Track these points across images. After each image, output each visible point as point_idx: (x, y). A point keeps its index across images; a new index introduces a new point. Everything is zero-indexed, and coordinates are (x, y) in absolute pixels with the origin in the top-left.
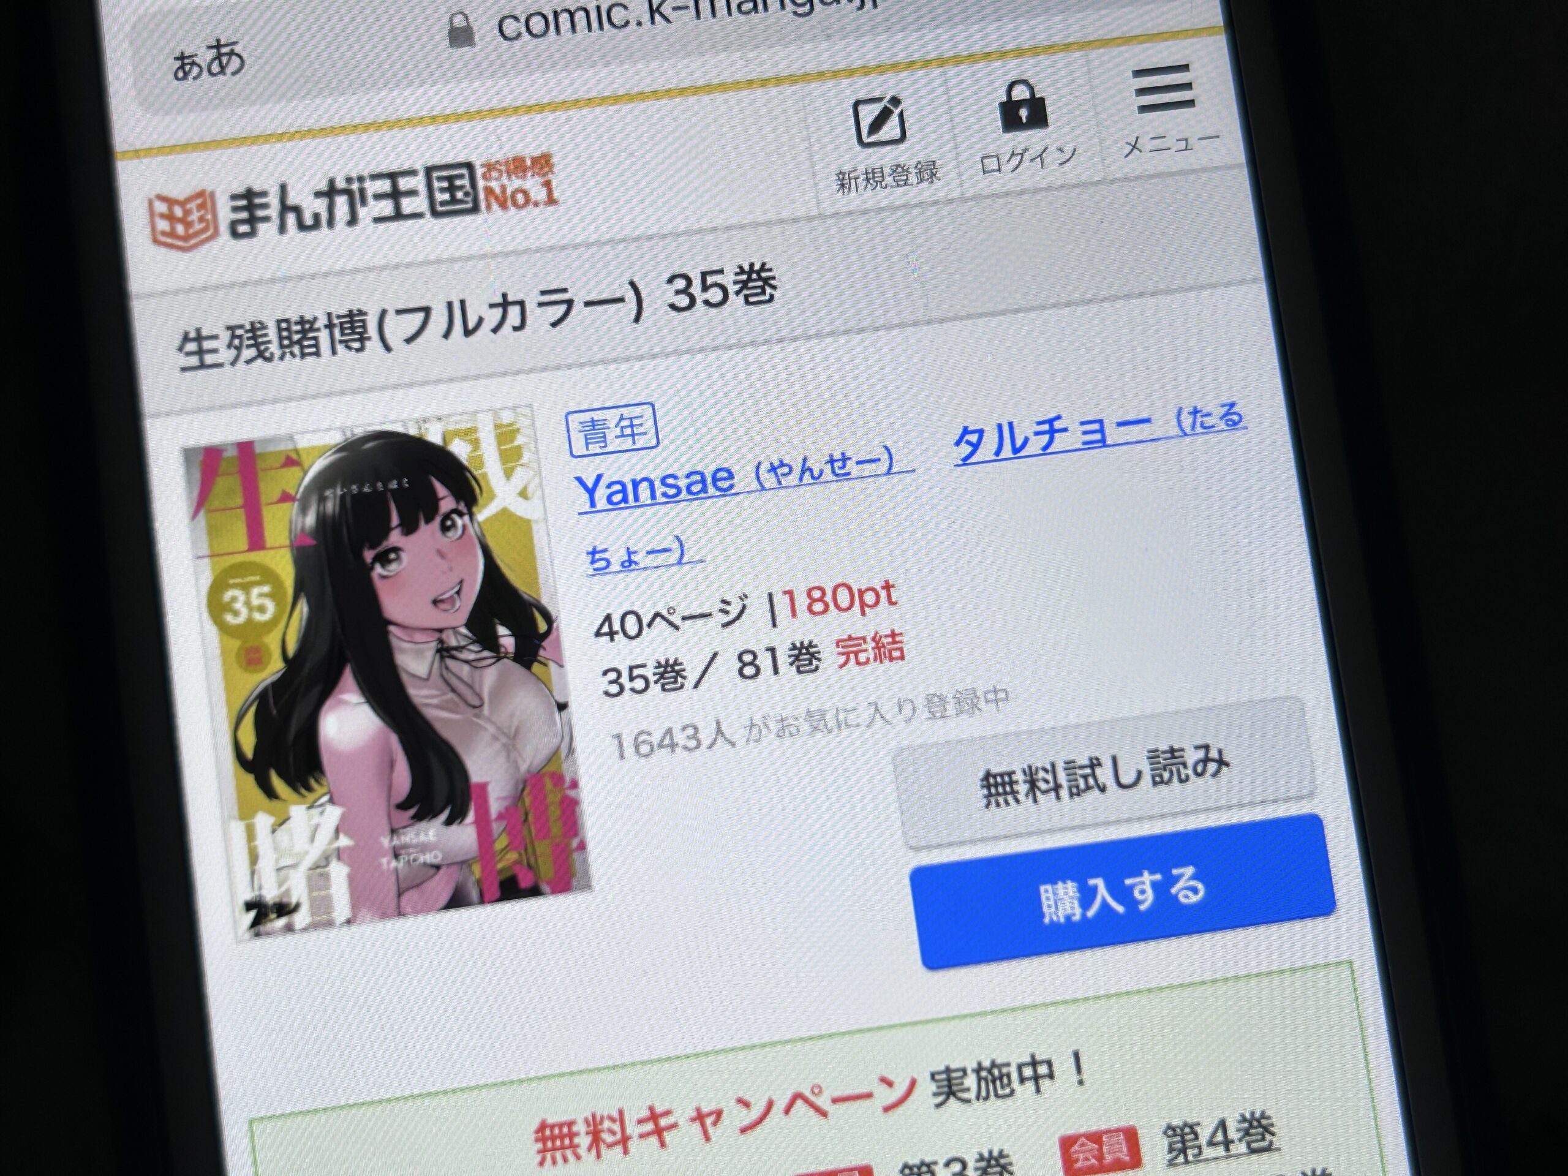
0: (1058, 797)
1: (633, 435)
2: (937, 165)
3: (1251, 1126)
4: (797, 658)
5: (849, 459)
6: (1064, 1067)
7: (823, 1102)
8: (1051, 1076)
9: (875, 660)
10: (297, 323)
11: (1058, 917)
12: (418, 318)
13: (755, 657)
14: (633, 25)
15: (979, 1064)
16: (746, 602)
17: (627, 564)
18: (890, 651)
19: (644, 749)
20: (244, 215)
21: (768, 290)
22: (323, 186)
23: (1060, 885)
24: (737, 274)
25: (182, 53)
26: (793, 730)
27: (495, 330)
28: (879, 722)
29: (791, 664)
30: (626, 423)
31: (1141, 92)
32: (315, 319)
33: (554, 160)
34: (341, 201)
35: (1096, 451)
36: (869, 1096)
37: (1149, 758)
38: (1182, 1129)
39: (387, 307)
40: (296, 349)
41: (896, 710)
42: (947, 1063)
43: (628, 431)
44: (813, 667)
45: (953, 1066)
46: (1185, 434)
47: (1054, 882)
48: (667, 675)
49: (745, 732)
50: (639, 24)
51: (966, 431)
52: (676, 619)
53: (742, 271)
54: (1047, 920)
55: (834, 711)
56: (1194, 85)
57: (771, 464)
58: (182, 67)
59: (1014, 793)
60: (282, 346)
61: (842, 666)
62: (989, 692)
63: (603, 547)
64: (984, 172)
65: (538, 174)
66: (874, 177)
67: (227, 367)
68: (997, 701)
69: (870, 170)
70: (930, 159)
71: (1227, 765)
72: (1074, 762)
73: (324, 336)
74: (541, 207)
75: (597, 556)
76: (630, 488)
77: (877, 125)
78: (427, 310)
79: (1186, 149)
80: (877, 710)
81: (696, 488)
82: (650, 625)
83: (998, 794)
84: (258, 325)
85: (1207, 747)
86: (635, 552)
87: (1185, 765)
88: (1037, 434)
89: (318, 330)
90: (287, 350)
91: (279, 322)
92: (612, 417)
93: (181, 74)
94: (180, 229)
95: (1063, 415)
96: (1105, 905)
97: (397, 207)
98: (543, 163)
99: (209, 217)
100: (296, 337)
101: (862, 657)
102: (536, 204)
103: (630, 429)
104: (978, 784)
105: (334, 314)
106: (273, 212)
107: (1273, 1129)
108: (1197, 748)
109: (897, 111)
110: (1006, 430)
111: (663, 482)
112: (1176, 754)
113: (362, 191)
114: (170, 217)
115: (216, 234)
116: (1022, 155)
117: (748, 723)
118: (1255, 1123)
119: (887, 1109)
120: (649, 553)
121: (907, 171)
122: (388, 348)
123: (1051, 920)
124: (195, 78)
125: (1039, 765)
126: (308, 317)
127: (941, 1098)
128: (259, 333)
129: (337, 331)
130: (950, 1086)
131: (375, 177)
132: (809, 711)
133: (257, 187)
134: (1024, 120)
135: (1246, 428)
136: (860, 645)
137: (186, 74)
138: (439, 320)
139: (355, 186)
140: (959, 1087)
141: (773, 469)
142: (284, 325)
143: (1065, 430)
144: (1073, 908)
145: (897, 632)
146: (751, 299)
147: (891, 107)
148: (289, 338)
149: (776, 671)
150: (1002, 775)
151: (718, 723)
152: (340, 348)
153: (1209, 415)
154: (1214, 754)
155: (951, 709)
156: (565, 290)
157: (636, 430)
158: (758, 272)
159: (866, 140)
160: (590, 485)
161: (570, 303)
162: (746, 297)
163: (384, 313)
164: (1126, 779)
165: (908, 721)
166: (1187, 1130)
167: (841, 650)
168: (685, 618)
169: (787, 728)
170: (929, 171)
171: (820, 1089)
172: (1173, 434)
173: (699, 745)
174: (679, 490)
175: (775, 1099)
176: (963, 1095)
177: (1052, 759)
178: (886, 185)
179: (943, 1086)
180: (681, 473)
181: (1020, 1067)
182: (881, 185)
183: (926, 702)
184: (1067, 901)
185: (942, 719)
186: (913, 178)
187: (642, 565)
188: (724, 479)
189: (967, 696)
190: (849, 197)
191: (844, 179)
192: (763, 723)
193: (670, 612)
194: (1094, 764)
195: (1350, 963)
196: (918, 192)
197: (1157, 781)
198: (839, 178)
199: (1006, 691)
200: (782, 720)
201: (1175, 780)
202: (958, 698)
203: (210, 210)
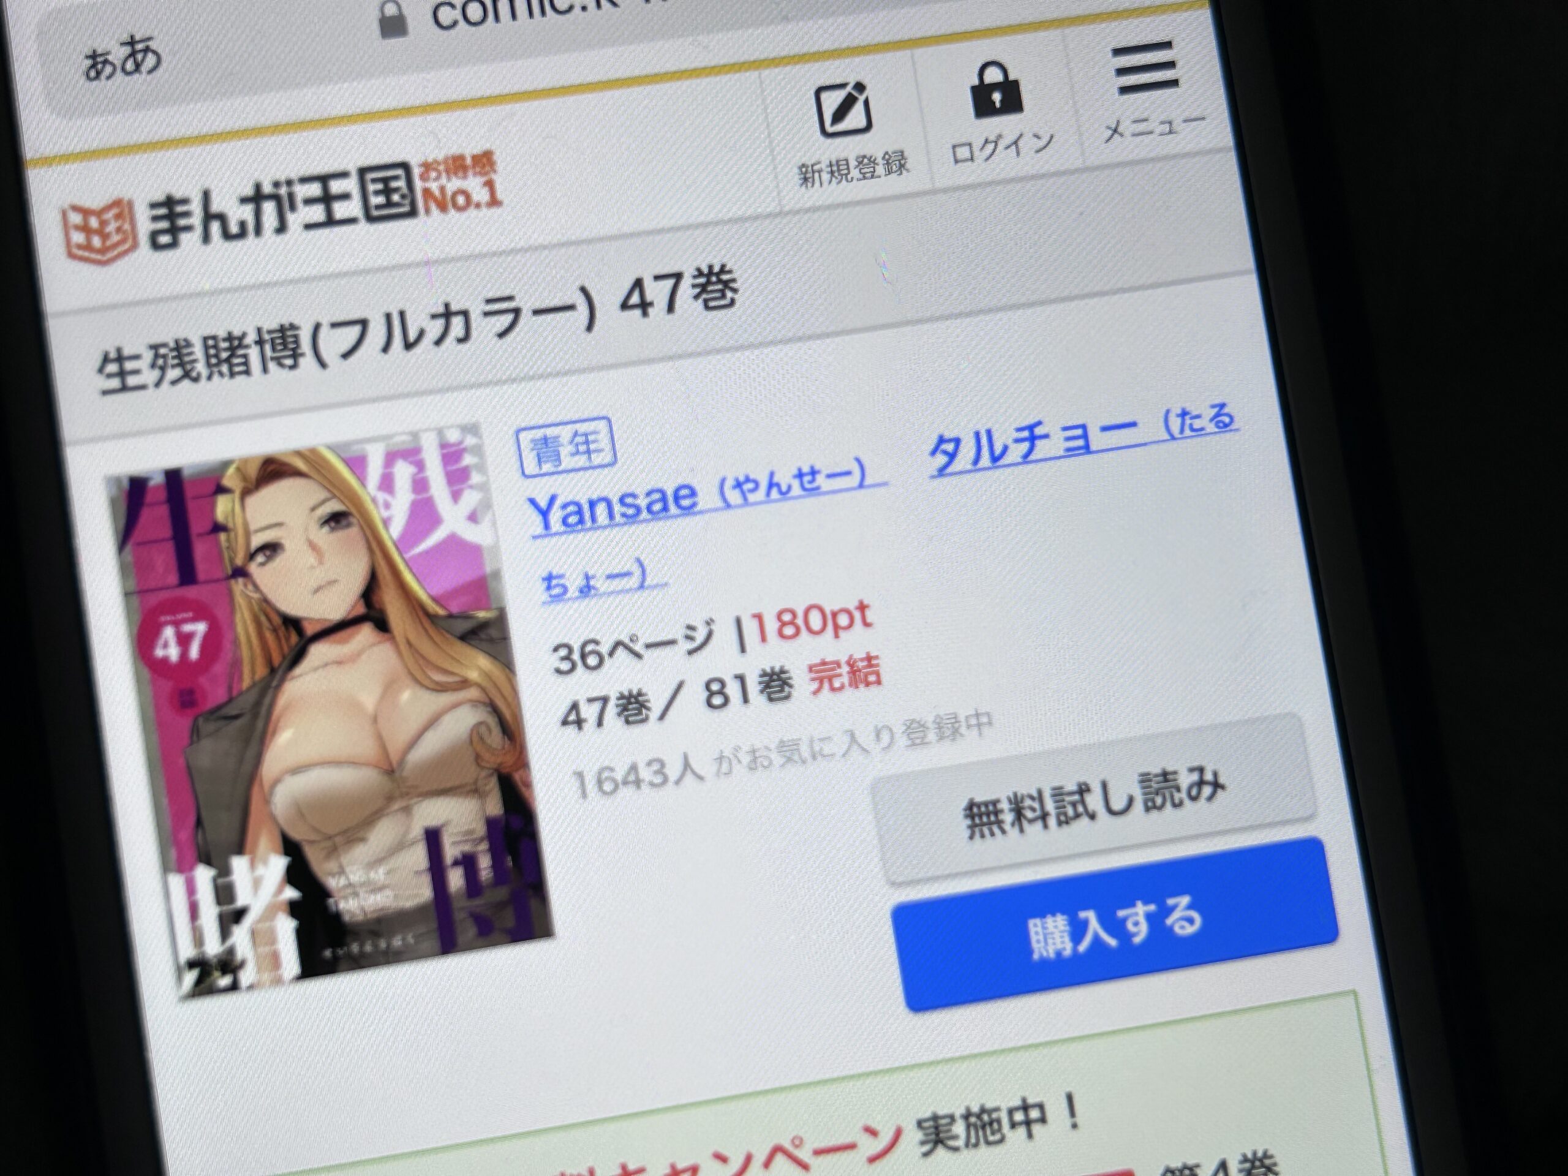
0: (1046, 826)
1: (588, 452)
2: (906, 154)
3: (1253, 1167)
4: (768, 686)
5: (819, 472)
6: (1057, 1110)
7: (804, 1154)
8: (1043, 1120)
9: (850, 685)
10: (225, 340)
11: (1047, 951)
12: (356, 330)
13: (723, 684)
14: (577, 10)
15: (968, 1109)
16: (713, 627)
17: (586, 589)
18: (866, 675)
19: (608, 787)
20: (164, 225)
21: (729, 294)
22: (249, 191)
23: (1050, 920)
24: (695, 277)
25: (94, 51)
26: (766, 763)
27: (438, 342)
28: (855, 752)
29: (762, 692)
30: (578, 439)
31: (1121, 72)
32: (244, 335)
33: (495, 157)
34: (269, 209)
35: (1081, 458)
36: (851, 1147)
37: (1142, 782)
38: (1181, 1171)
39: (320, 320)
40: (225, 368)
41: (873, 736)
42: (935, 1109)
43: (582, 448)
44: (783, 694)
45: (941, 1113)
46: (1173, 438)
47: (1042, 915)
48: (630, 707)
49: (714, 768)
50: (584, 8)
51: (942, 440)
52: (638, 647)
53: (700, 273)
54: (1036, 956)
55: (805, 741)
56: (1177, 64)
57: (737, 480)
58: (93, 66)
59: (999, 823)
60: (209, 365)
61: (816, 692)
62: (970, 716)
63: (561, 572)
64: (957, 161)
65: (482, 174)
66: (839, 170)
67: (151, 390)
68: (979, 725)
69: (834, 162)
70: (897, 147)
71: (1223, 787)
72: (1061, 788)
73: (254, 354)
74: (484, 210)
75: (554, 582)
76: (586, 508)
77: (840, 114)
78: (364, 323)
79: (1171, 132)
80: (852, 737)
82: (611, 654)
83: (983, 824)
84: (183, 343)
85: (1201, 770)
86: (593, 577)
87: (1178, 789)
88: (1018, 441)
89: (247, 347)
90: (215, 369)
91: (205, 339)
92: (566, 433)
93: (93, 74)
94: (96, 241)
95: (1044, 420)
96: (1097, 939)
97: (329, 212)
98: (484, 161)
99: (127, 226)
100: (224, 355)
101: (837, 684)
102: (478, 206)
103: (585, 445)
104: (963, 813)
105: (265, 330)
106: (196, 220)
107: (1275, 1168)
108: (1192, 770)
109: (862, 98)
110: (984, 439)
111: (622, 500)
112: (1170, 777)
113: (291, 196)
114: (85, 229)
115: (135, 246)
116: (996, 143)
117: (716, 755)
118: (1257, 1163)
119: (872, 1160)
120: (610, 577)
121: (874, 162)
122: (323, 365)
123: (1041, 956)
124: (109, 78)
125: (1025, 792)
126: (237, 332)
127: (928, 1147)
128: (185, 351)
129: (268, 348)
130: (937, 1134)
131: (304, 180)
132: (782, 741)
133: (178, 195)
134: (998, 105)
135: (1237, 430)
136: (833, 669)
137: (98, 73)
138: (377, 334)
139: (283, 191)
140: (949, 1134)
141: (738, 485)
142: (211, 342)
143: (1047, 436)
144: (1063, 942)
145: (872, 654)
146: (712, 304)
147: (855, 93)
148: (216, 356)
149: (746, 700)
150: (986, 804)
151: (686, 758)
152: (272, 366)
153: (1198, 417)
154: (1209, 777)
155: (932, 736)
156: (510, 298)
157: (592, 447)
158: (718, 274)
159: (830, 129)
160: (543, 504)
161: (517, 312)
162: (706, 301)
163: (317, 327)
164: (1118, 804)
165: (883, 749)
166: (1187, 1172)
167: (813, 675)
168: (649, 646)
169: (759, 760)
170: (897, 162)
171: (801, 1140)
172: (1161, 439)
173: (665, 780)
174: (638, 510)
175: (754, 1151)
176: (951, 1143)
177: (1038, 786)
178: (852, 178)
179: (930, 1134)
180: (641, 491)
181: (1011, 1112)
182: (847, 180)
183: (905, 728)
184: (1057, 935)
185: (922, 746)
186: (880, 170)
187: (602, 590)
188: (685, 497)
189: (948, 721)
190: (812, 191)
191: (806, 171)
192: (734, 755)
193: (631, 640)
194: (1083, 790)
195: (1354, 993)
196: (886, 184)
197: (1150, 807)
198: (802, 171)
199: (988, 714)
200: (754, 751)
201: (1168, 804)
202: (939, 723)
203: (128, 220)
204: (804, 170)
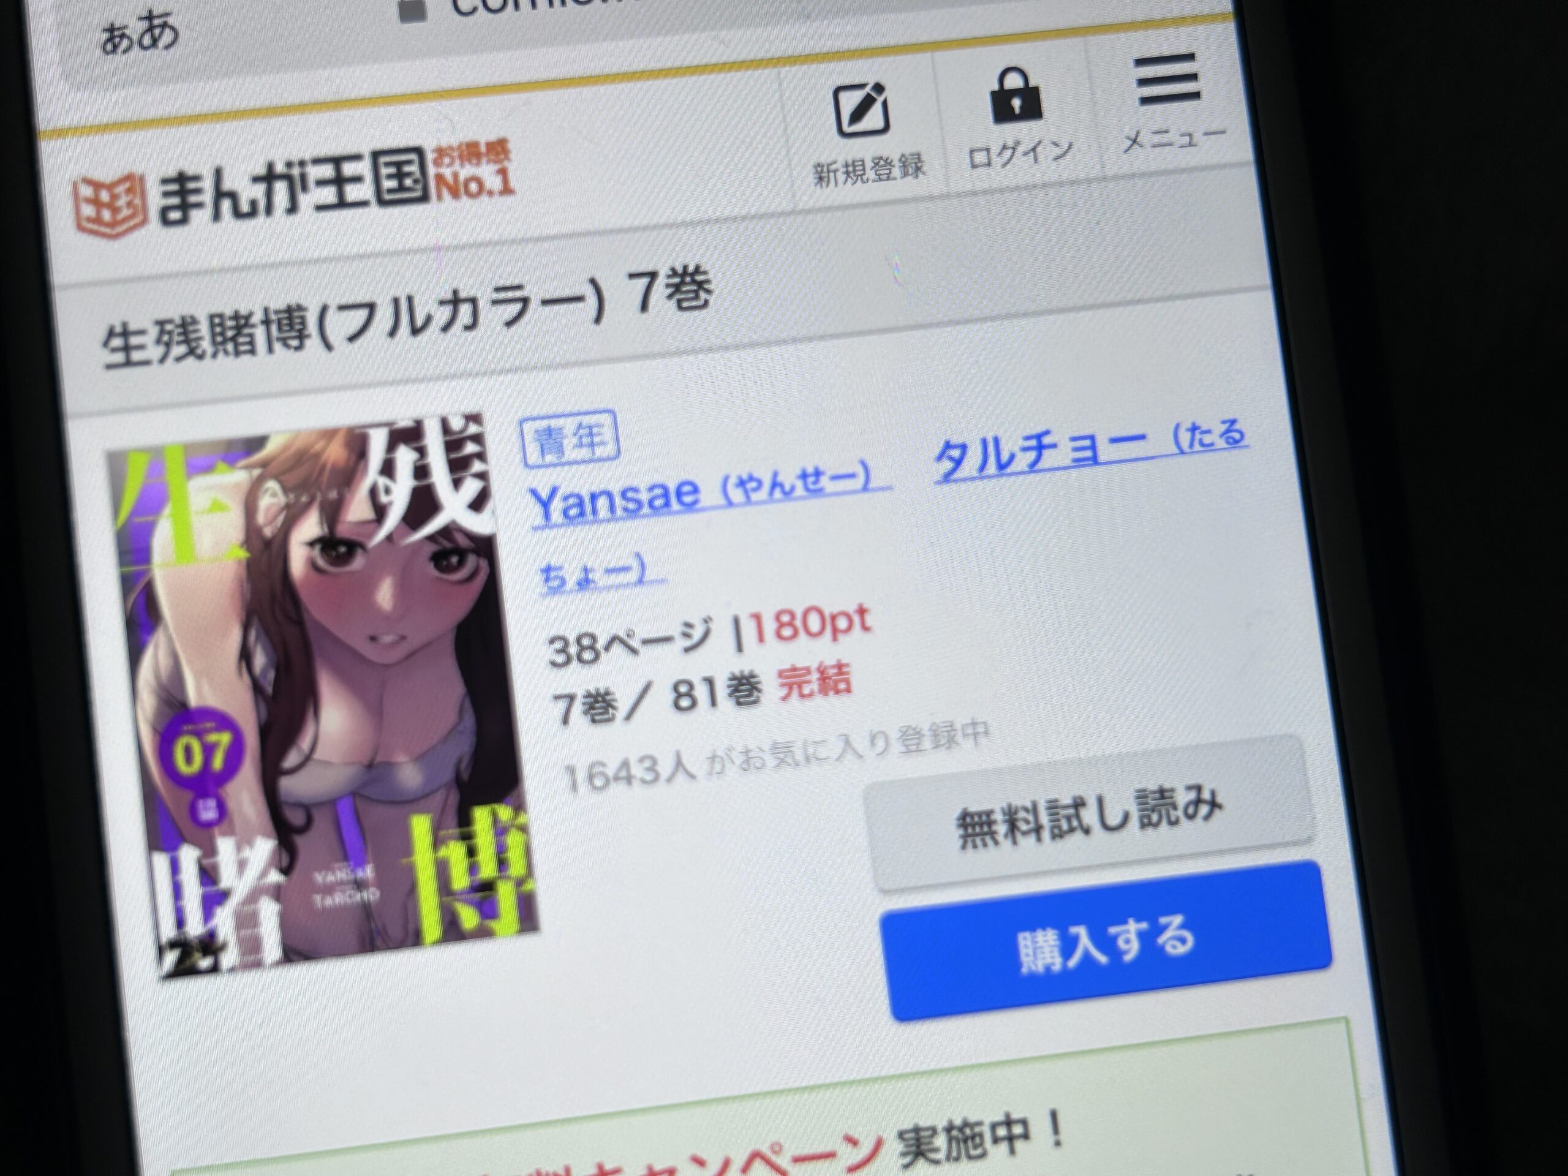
0: (1039, 839)
1: (592, 445)
2: (923, 158)
5: (823, 473)
6: (1040, 1127)
7: (783, 1161)
8: (1026, 1136)
10: (231, 318)
11: (1036, 965)
12: (363, 314)
14: (597, 2)
15: (950, 1122)
17: (584, 583)
19: (599, 782)
20: (175, 201)
22: (261, 170)
23: (1040, 935)
25: (112, 25)
26: (758, 765)
27: (446, 328)
28: (849, 756)
30: (582, 432)
31: (1143, 82)
32: (250, 315)
33: (511, 146)
34: (281, 189)
35: (1087, 469)
36: (830, 1155)
37: (1138, 797)
39: (328, 303)
40: (230, 347)
41: (867, 743)
42: (916, 1120)
43: (585, 440)
45: (923, 1123)
46: (1182, 452)
47: (1033, 929)
49: (706, 767)
51: (948, 446)
52: (635, 643)
54: (1025, 970)
55: (799, 744)
56: (1199, 76)
57: (740, 478)
58: (111, 39)
59: (993, 834)
60: (214, 343)
62: (967, 725)
63: (558, 565)
64: (974, 166)
65: (496, 162)
66: (855, 171)
67: (155, 365)
68: (975, 734)
69: (850, 162)
70: (914, 150)
71: (1220, 807)
72: (1056, 801)
73: (260, 333)
74: (497, 199)
75: (553, 574)
76: (587, 500)
77: (858, 114)
78: (371, 307)
79: (1191, 145)
80: (847, 742)
81: (658, 503)
82: (607, 649)
83: (976, 835)
84: (189, 320)
85: (1199, 789)
86: (592, 570)
87: (1175, 808)
88: (1025, 449)
89: (253, 326)
90: (221, 348)
91: (212, 317)
92: (569, 425)
93: (109, 47)
94: (107, 215)
95: (1052, 428)
96: (1087, 957)
97: (341, 194)
98: (499, 149)
99: (137, 201)
100: (230, 334)
102: (490, 193)
103: (588, 437)
104: (956, 821)
105: (272, 310)
106: (207, 197)
108: (1189, 788)
109: (880, 100)
110: (991, 446)
111: (624, 495)
112: (1167, 794)
113: (303, 177)
114: (96, 202)
115: (145, 221)
116: (1014, 149)
117: (710, 755)
119: (852, 1169)
120: (609, 571)
121: (890, 164)
122: (329, 347)
123: (1030, 968)
124: (125, 51)
125: (1019, 804)
126: (243, 312)
127: (908, 1159)
128: (191, 328)
129: (274, 328)
130: (918, 1146)
131: (317, 161)
132: (776, 743)
133: (190, 171)
134: (1017, 111)
135: (1247, 446)
137: (115, 47)
138: (384, 318)
139: (296, 171)
140: (931, 1146)
142: (217, 320)
143: (1054, 446)
144: (1052, 957)
147: (874, 94)
148: (222, 334)
150: (980, 814)
151: (678, 756)
152: (277, 346)
153: (1209, 432)
154: (1206, 795)
155: (927, 744)
156: (519, 287)
157: (596, 439)
159: (847, 129)
160: (544, 495)
161: (525, 301)
163: (324, 310)
164: (1113, 820)
165: (879, 754)
168: (646, 642)
169: (752, 761)
170: (913, 165)
171: (781, 1147)
172: (1170, 452)
173: (657, 778)
174: (640, 504)
175: (732, 1156)
176: (933, 1156)
177: (1033, 798)
178: (868, 179)
179: (911, 1146)
180: (643, 486)
181: (994, 1127)
182: (862, 179)
183: (900, 734)
184: (1047, 950)
185: (920, 753)
186: (896, 172)
187: (600, 584)
188: (688, 493)
189: (944, 729)
190: (827, 191)
191: (822, 172)
192: (727, 755)
193: (628, 635)
194: (1079, 804)
195: (1347, 1020)
196: (902, 187)
197: (1146, 823)
198: (817, 171)
199: (985, 724)
200: (746, 752)
201: (1164, 822)
202: (934, 731)
203: (138, 194)
204: (819, 169)
